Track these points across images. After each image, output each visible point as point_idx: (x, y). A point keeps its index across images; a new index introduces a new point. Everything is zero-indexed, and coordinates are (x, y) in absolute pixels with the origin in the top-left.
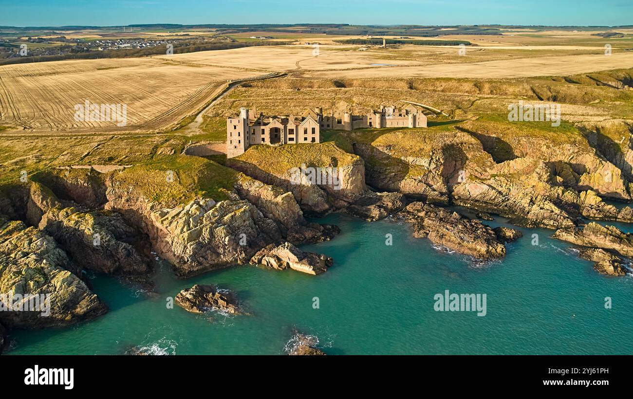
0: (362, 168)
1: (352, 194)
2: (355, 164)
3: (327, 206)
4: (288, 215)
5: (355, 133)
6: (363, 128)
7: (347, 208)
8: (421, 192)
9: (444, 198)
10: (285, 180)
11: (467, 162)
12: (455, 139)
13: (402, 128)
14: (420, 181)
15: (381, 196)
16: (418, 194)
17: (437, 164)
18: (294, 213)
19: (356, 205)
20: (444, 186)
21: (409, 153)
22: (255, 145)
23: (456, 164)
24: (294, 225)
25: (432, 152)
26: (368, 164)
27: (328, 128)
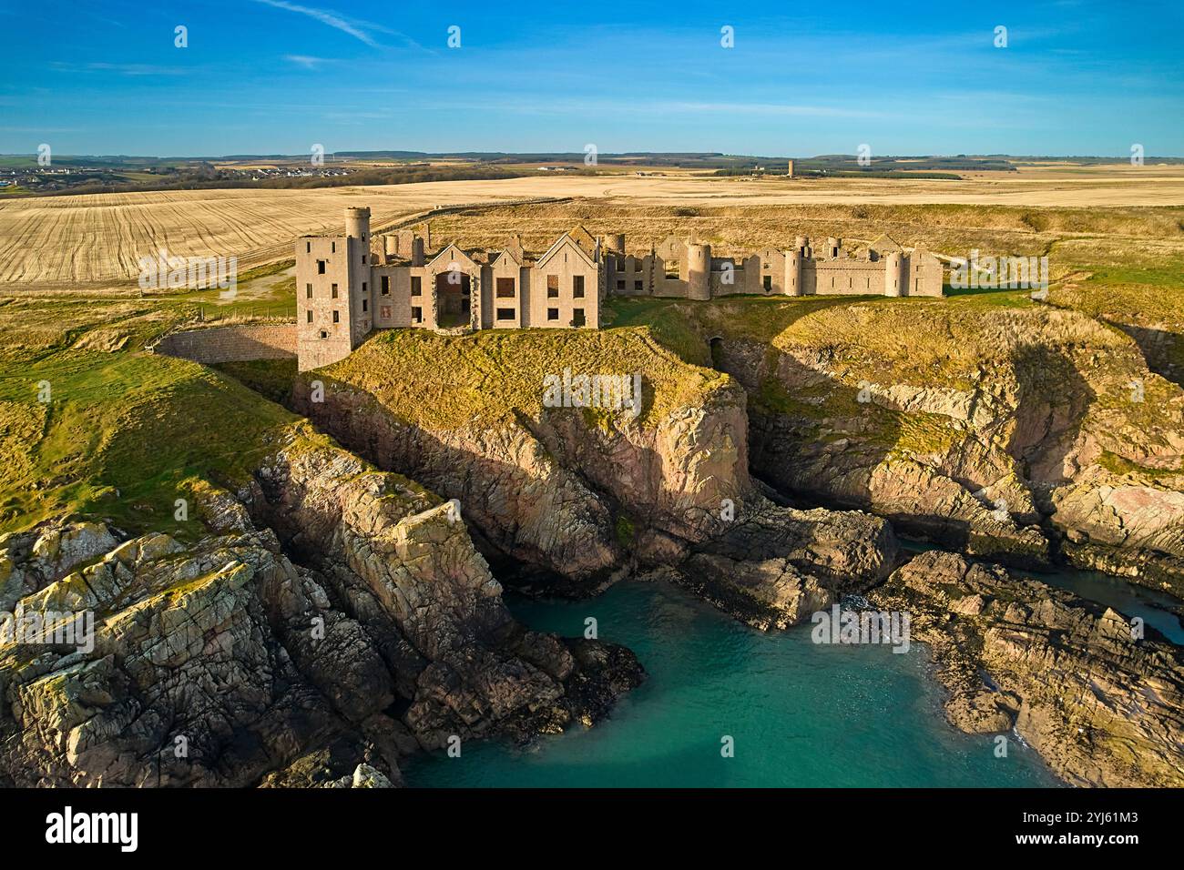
0: (737, 417)
1: (701, 513)
2: (714, 403)
3: (607, 556)
4: (433, 599)
5: (720, 306)
6: (745, 295)
7: (683, 565)
8: (945, 511)
9: (1031, 538)
10: (461, 454)
11: (1092, 409)
12: (1047, 329)
13: (866, 298)
14: (940, 471)
15: (804, 523)
16: (936, 518)
17: (995, 411)
18: (460, 591)
19: (712, 553)
20: (1022, 490)
21: (896, 372)
22: (389, 329)
23: (1051, 416)
24: (455, 646)
25: (980, 368)
26: (759, 408)
27: (639, 292)
